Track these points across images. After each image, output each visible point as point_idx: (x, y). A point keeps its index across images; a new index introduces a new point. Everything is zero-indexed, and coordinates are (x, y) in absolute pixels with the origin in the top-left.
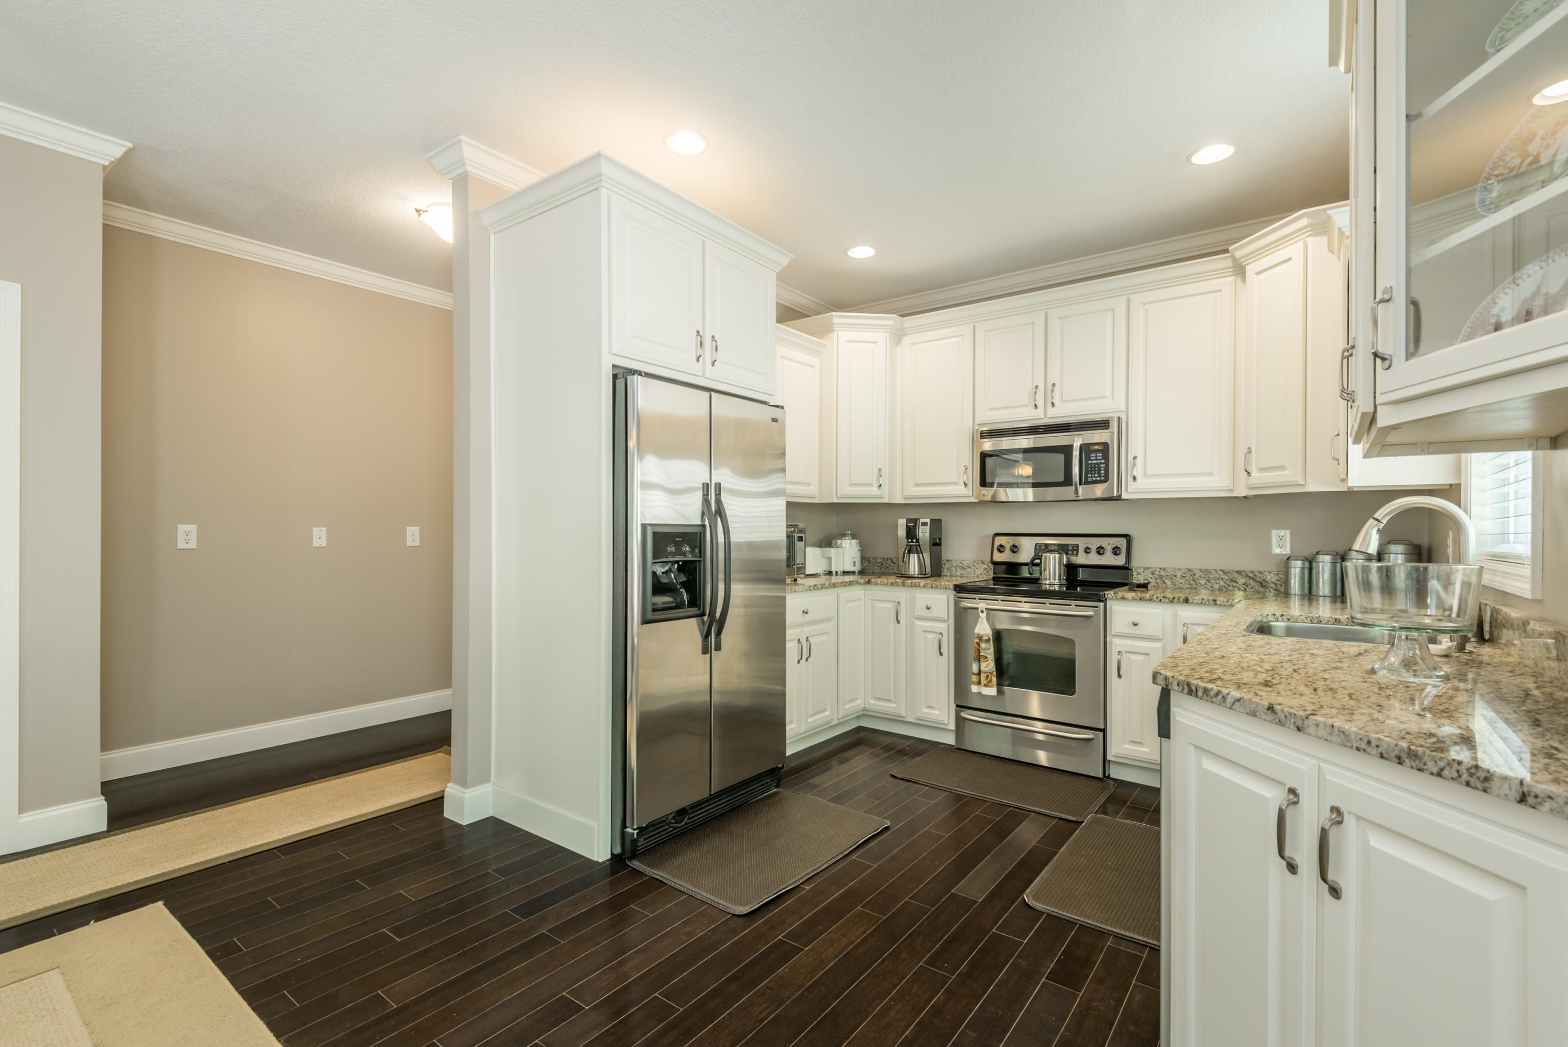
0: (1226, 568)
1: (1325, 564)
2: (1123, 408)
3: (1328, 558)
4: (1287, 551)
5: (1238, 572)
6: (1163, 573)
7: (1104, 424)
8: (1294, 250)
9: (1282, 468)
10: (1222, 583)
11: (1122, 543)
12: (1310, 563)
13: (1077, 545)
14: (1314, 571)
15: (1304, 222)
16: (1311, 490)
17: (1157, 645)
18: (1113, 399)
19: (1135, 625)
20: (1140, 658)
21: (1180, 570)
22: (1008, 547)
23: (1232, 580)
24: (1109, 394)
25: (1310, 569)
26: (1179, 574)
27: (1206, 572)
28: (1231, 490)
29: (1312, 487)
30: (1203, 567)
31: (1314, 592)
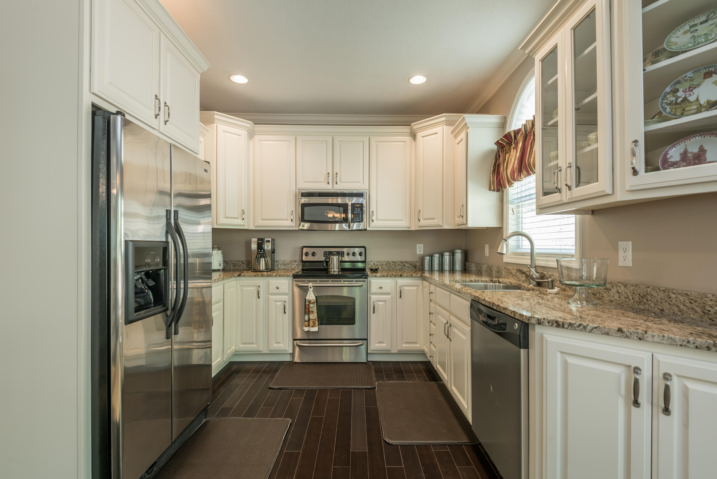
0: (402, 260)
1: (436, 257)
2: (368, 188)
3: (437, 255)
4: (422, 253)
5: (406, 262)
6: (378, 264)
7: (360, 195)
8: (439, 129)
9: (433, 219)
10: (400, 267)
11: (363, 250)
12: (432, 256)
13: (344, 252)
14: (433, 261)
15: (444, 119)
16: (445, 228)
17: (389, 296)
18: (363, 184)
19: (381, 288)
20: (382, 303)
21: (385, 262)
22: (310, 253)
23: (404, 266)
24: (361, 181)
25: (432, 260)
26: (384, 264)
27: (394, 262)
28: (409, 227)
29: (446, 227)
30: (393, 260)
31: (433, 269)
